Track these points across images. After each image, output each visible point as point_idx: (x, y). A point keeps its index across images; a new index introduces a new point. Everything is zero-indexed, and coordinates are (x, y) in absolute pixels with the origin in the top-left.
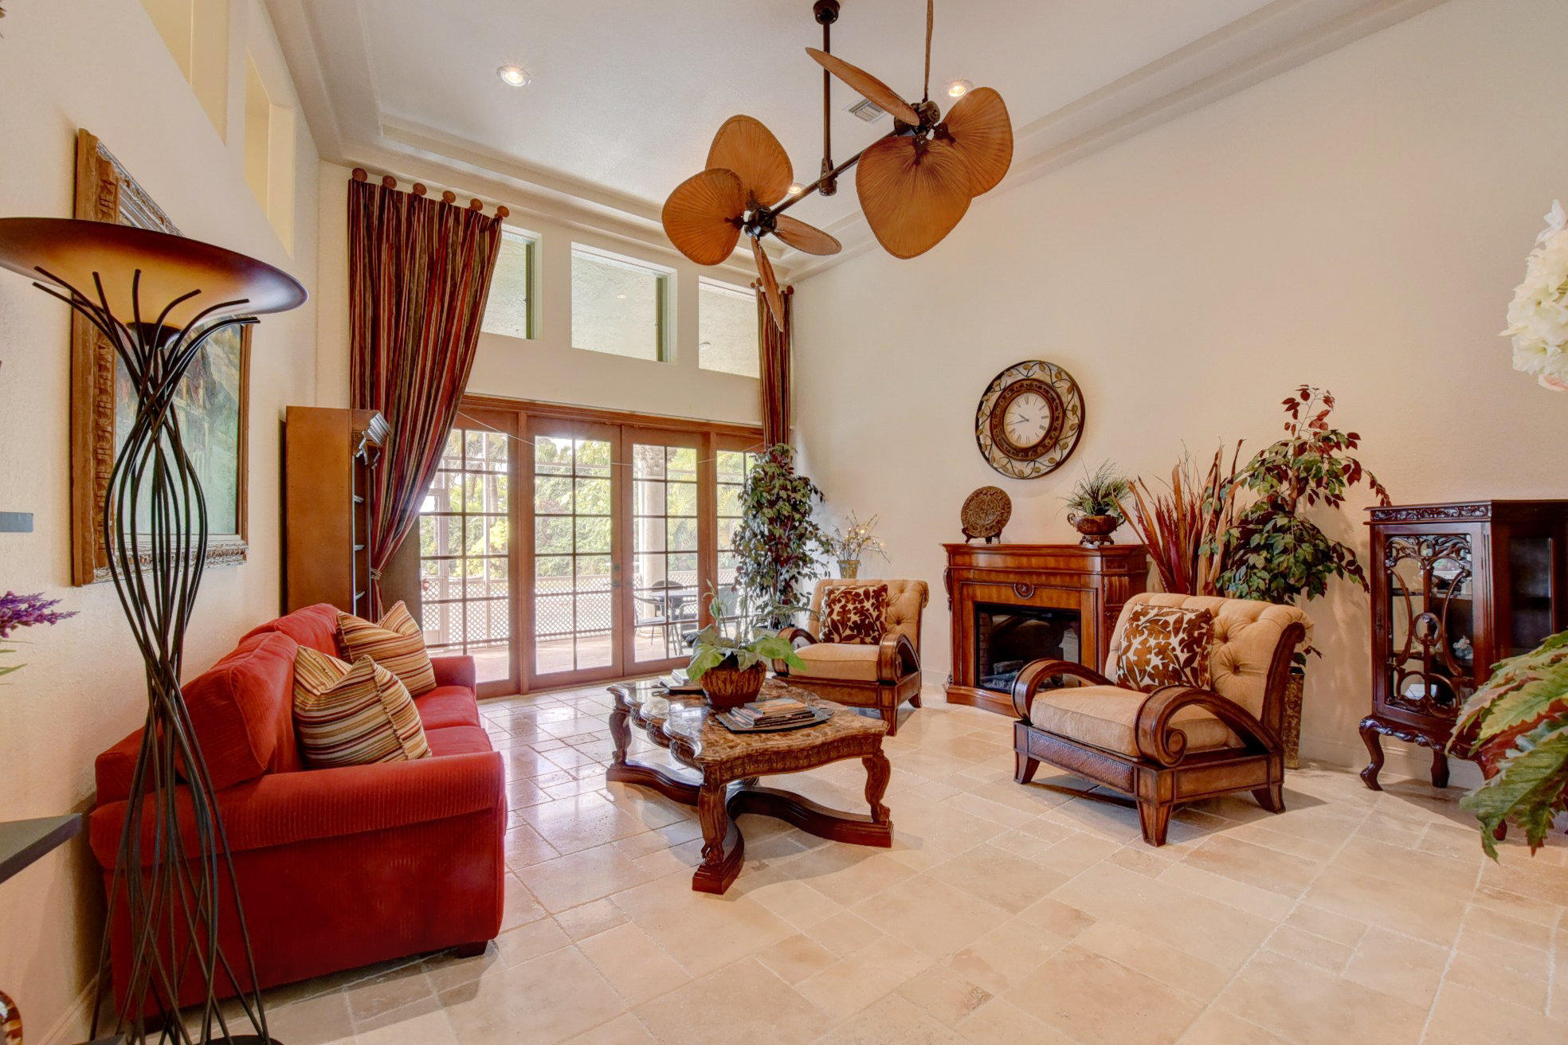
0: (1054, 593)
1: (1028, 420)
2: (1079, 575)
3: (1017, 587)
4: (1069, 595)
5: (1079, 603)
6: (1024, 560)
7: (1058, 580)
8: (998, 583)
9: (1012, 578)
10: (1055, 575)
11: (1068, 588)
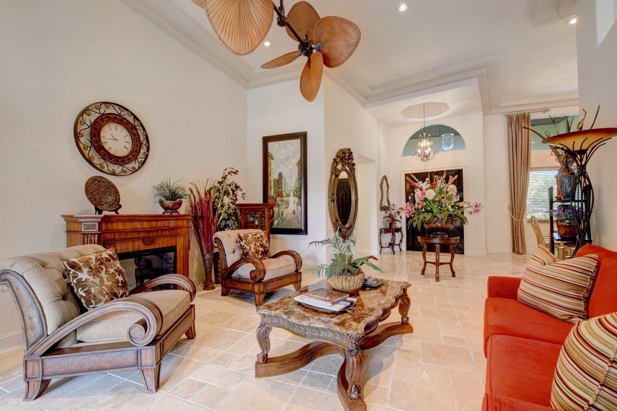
0: (165, 240)
1: (117, 140)
2: (176, 229)
3: (144, 240)
4: (172, 240)
5: (176, 243)
6: (154, 224)
7: (167, 233)
8: (133, 239)
9: (142, 235)
10: (165, 230)
11: (172, 236)
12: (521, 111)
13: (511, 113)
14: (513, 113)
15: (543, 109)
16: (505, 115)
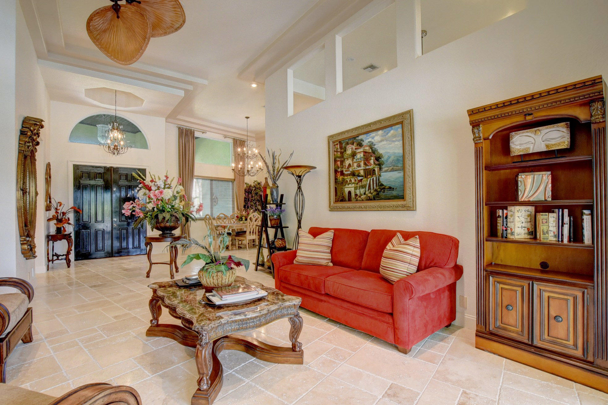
12: (190, 127)
13: (182, 127)
14: (184, 127)
15: (203, 130)
16: (177, 127)
